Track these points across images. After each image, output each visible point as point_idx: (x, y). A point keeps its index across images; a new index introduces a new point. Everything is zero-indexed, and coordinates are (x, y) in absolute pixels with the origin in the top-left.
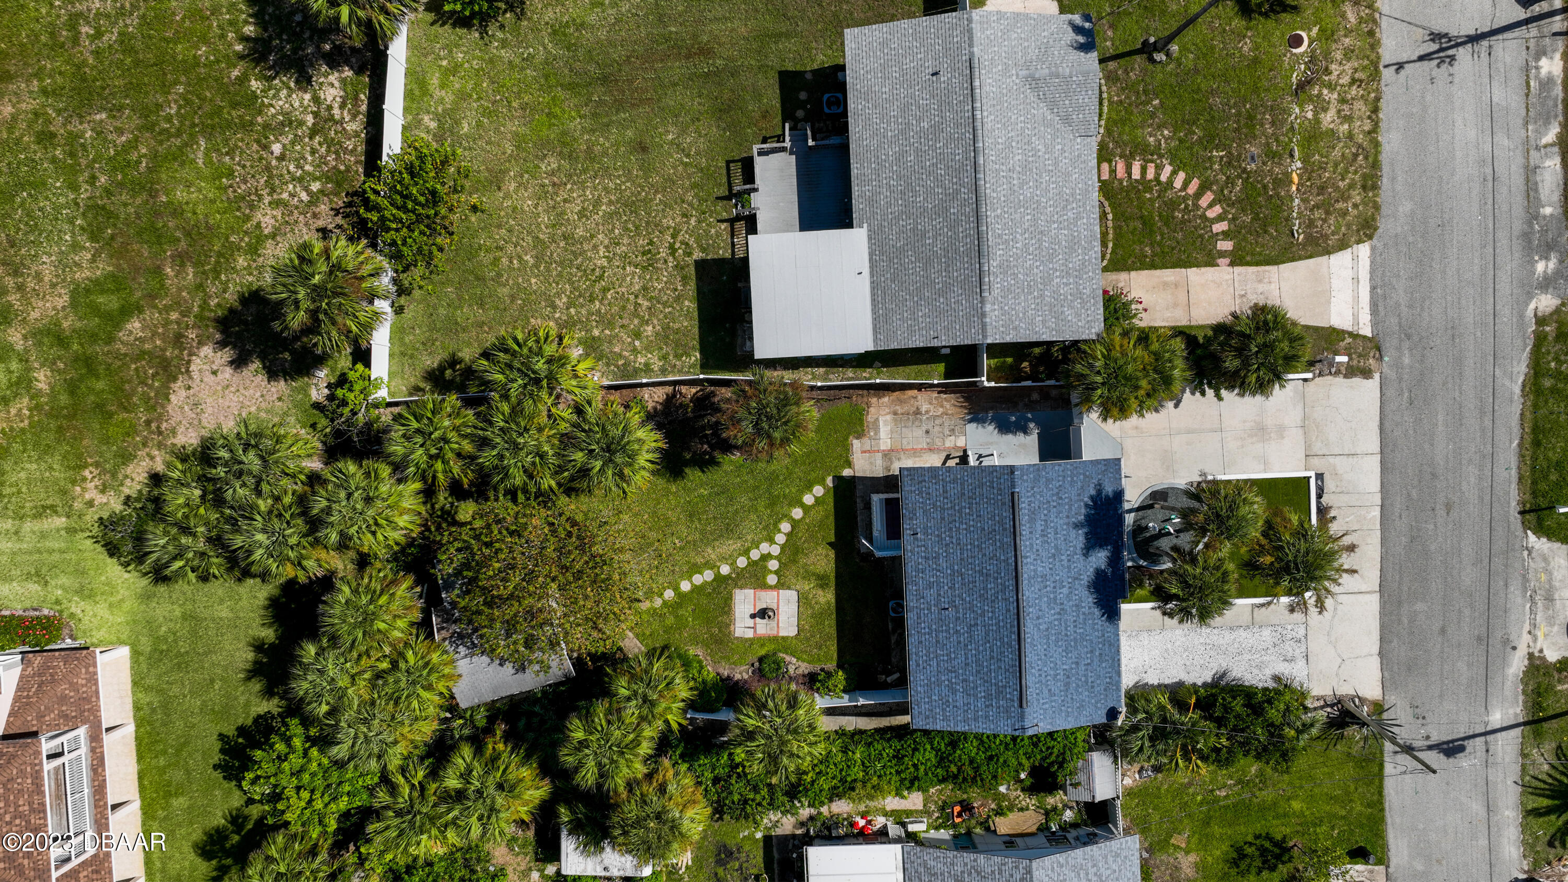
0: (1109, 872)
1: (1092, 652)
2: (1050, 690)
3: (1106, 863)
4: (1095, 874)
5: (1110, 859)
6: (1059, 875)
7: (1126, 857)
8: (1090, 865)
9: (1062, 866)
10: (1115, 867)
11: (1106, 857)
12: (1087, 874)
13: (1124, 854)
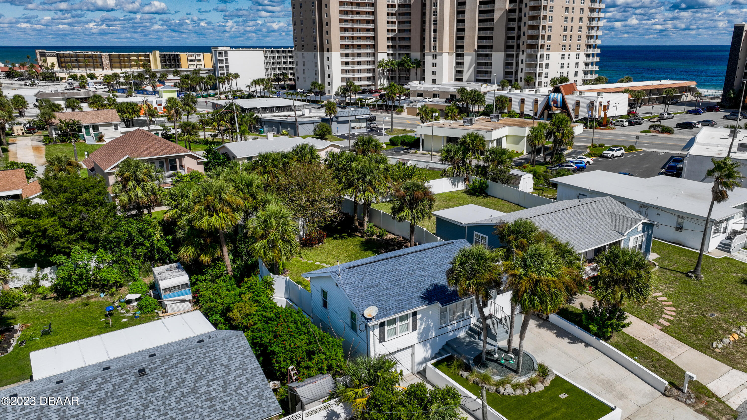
0: (245, 394)
1: (399, 295)
2: (363, 278)
3: (253, 389)
4: (241, 383)
5: (256, 392)
6: (235, 354)
7: (261, 405)
8: (248, 376)
9: (242, 354)
10: (250, 398)
11: (257, 387)
12: (240, 376)
13: (263, 403)
